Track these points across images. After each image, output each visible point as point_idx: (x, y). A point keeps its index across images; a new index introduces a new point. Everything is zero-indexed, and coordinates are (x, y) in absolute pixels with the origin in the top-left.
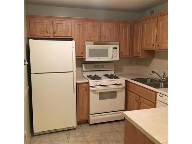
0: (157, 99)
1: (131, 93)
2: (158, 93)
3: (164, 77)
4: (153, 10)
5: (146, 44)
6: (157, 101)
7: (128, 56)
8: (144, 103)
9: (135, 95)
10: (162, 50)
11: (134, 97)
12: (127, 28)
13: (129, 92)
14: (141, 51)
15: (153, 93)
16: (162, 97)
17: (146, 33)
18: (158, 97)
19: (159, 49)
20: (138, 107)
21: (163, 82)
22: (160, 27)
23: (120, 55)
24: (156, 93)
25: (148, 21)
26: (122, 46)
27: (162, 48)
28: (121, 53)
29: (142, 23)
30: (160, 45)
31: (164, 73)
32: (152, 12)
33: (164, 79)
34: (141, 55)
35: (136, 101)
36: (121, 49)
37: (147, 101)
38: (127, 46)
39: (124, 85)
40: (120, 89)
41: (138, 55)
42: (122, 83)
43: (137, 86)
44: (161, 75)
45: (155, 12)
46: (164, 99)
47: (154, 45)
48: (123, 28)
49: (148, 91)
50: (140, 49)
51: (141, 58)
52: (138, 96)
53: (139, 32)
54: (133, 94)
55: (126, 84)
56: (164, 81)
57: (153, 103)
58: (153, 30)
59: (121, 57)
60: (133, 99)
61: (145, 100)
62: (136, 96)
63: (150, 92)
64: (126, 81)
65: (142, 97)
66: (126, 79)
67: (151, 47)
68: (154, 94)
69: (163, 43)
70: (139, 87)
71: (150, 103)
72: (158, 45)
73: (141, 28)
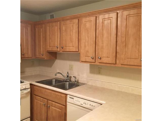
0: (67, 101)
1: (37, 97)
2: (68, 95)
3: (68, 76)
4: (53, 15)
5: (50, 46)
6: (68, 103)
7: (31, 57)
8: (53, 107)
9: (42, 98)
10: (66, 52)
11: (41, 102)
12: (28, 29)
13: (34, 96)
14: (44, 53)
15: (63, 95)
16: (73, 99)
17: (49, 36)
18: (69, 99)
19: (63, 51)
20: (46, 111)
21: (68, 82)
22: (63, 30)
23: (22, 57)
24: (66, 95)
25: (51, 24)
26: (24, 47)
27: (66, 51)
28: (23, 55)
29: (44, 25)
30: (64, 47)
31: (68, 73)
32: (52, 16)
33: (68, 79)
34: (45, 57)
35: (44, 106)
36: (22, 50)
37: (56, 104)
38: (29, 47)
39: (29, 90)
40: (25, 95)
41: (42, 57)
42: (26, 88)
43: (44, 90)
44: (65, 75)
45: (54, 17)
46: (75, 101)
47: (58, 48)
48: (24, 28)
49: (57, 93)
50: (43, 51)
51: (45, 60)
52: (46, 100)
53: (42, 33)
54: (40, 98)
55: (31, 88)
56: (68, 80)
57: (64, 105)
58: (56, 33)
59: (23, 58)
60: (40, 104)
61: (54, 103)
62: (44, 99)
63: (59, 94)
64: (31, 84)
65: (50, 100)
66: (31, 82)
67: (55, 49)
68: (64, 97)
69: (67, 46)
70: (47, 90)
71: (60, 105)
72: (63, 48)
73: (43, 30)
